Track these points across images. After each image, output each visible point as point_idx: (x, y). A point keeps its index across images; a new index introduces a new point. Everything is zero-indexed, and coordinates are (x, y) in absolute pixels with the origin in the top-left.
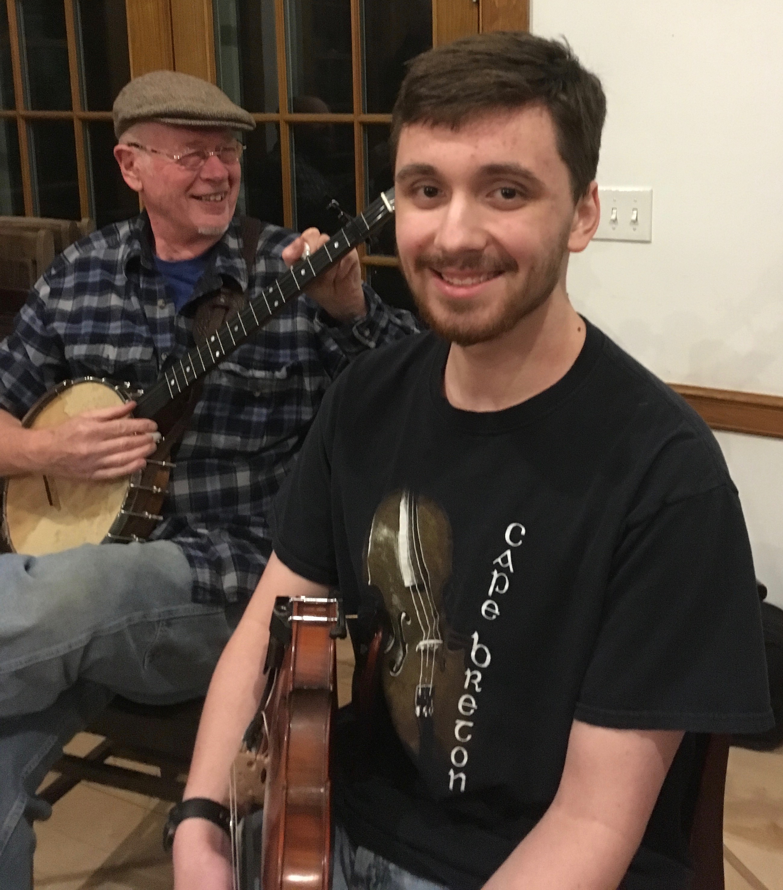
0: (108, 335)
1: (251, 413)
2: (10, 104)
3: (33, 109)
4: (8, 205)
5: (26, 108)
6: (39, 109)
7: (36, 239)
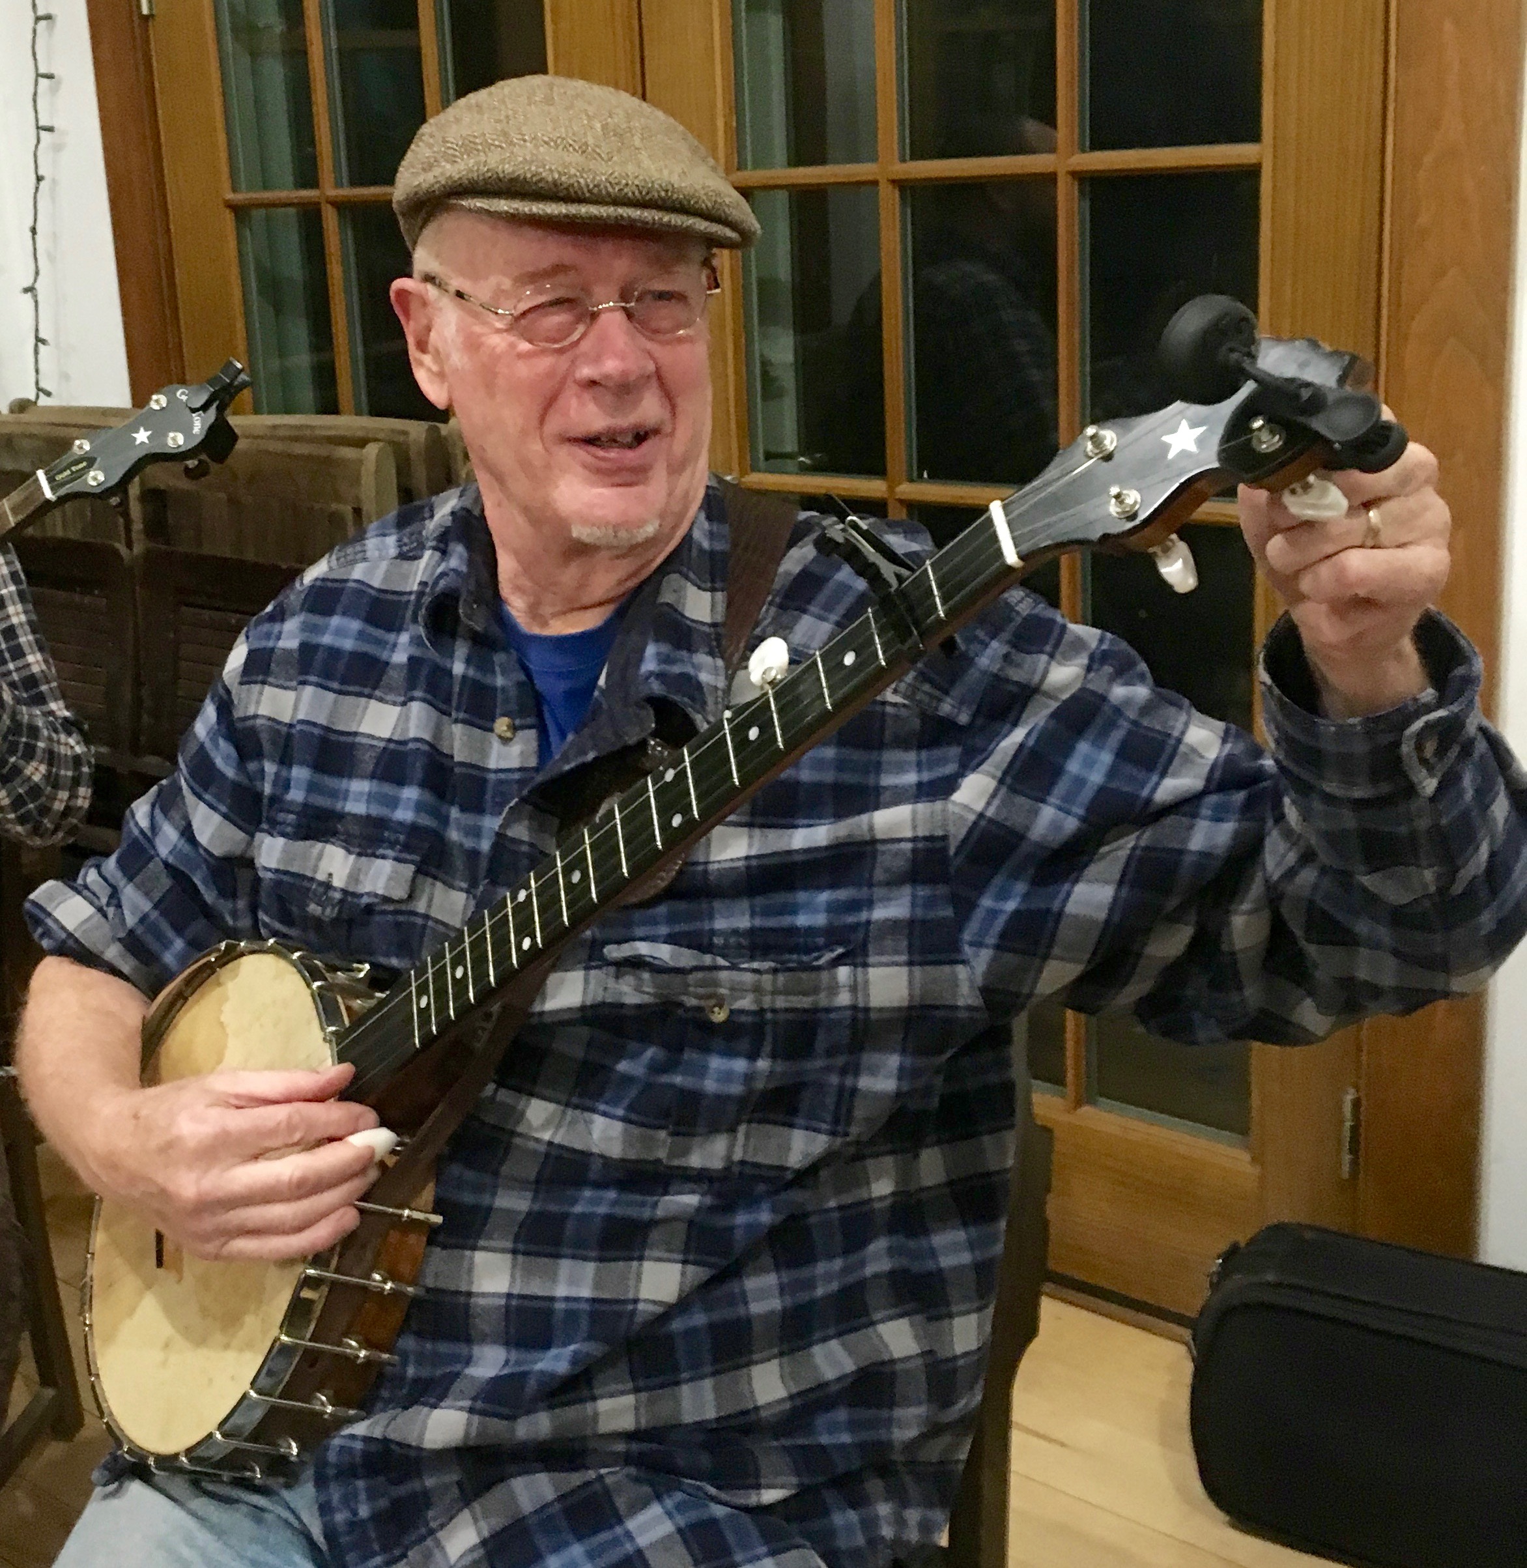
0: (341, 816)
1: (701, 1071)
2: (307, 175)
3: (353, 183)
4: (306, 393)
5: (338, 184)
6: (362, 184)
7: (360, 462)
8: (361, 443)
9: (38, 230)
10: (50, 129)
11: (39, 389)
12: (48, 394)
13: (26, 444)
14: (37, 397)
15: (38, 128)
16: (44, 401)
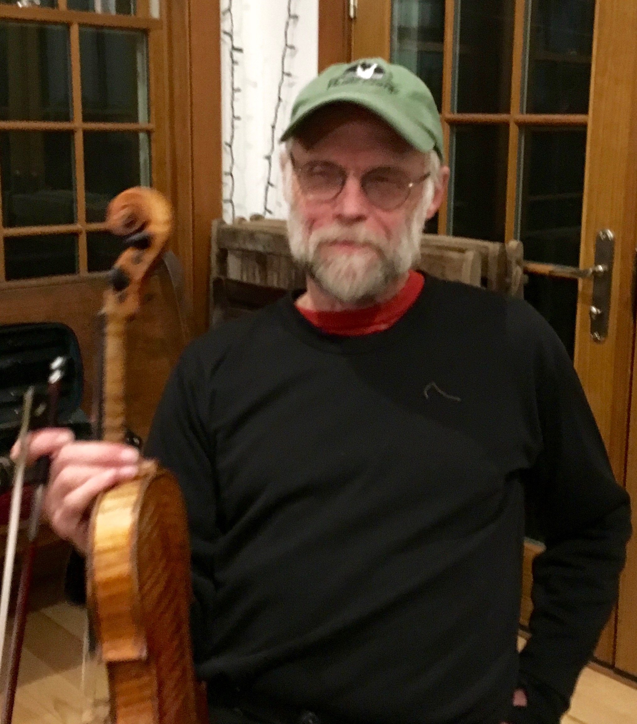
3: (459, 112)
6: (467, 112)
7: (463, 260)
8: (462, 251)
9: (277, 126)
10: (289, 75)
11: (266, 209)
12: (270, 212)
13: (261, 236)
14: (265, 213)
15: (283, 73)
16: (268, 216)
